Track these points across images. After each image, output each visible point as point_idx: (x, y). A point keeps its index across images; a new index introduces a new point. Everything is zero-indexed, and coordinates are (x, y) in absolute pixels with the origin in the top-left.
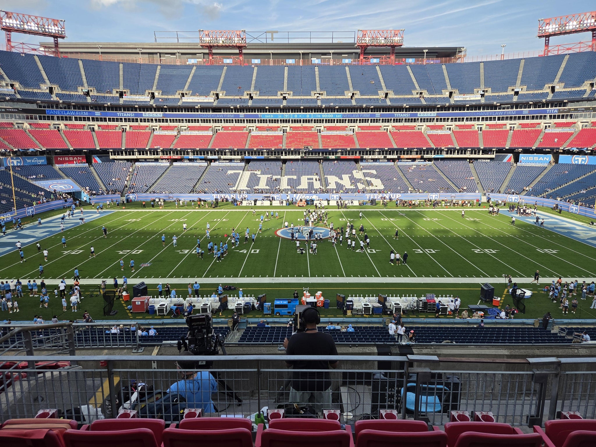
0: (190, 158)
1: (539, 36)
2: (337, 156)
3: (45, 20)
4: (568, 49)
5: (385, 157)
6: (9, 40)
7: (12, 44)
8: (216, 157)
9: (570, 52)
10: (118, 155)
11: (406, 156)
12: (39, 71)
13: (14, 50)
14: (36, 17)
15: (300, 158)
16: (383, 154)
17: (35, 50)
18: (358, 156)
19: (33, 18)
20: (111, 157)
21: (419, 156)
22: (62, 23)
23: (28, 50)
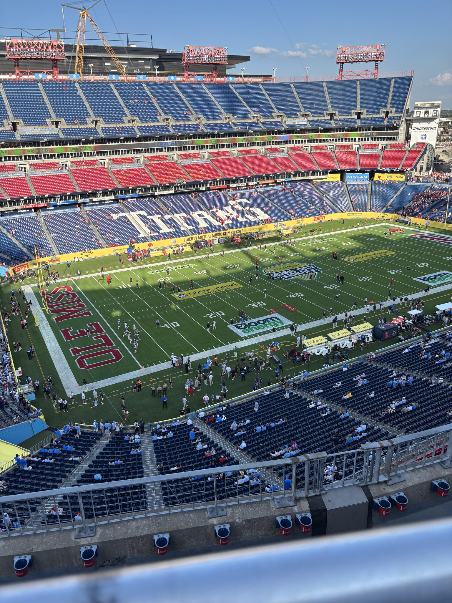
0: (58, 204)
1: (338, 63)
2: (207, 187)
4: (358, 75)
5: (247, 184)
8: (87, 200)
9: (360, 78)
11: (263, 182)
15: (173, 192)
16: (245, 182)
18: (225, 185)
21: (273, 181)
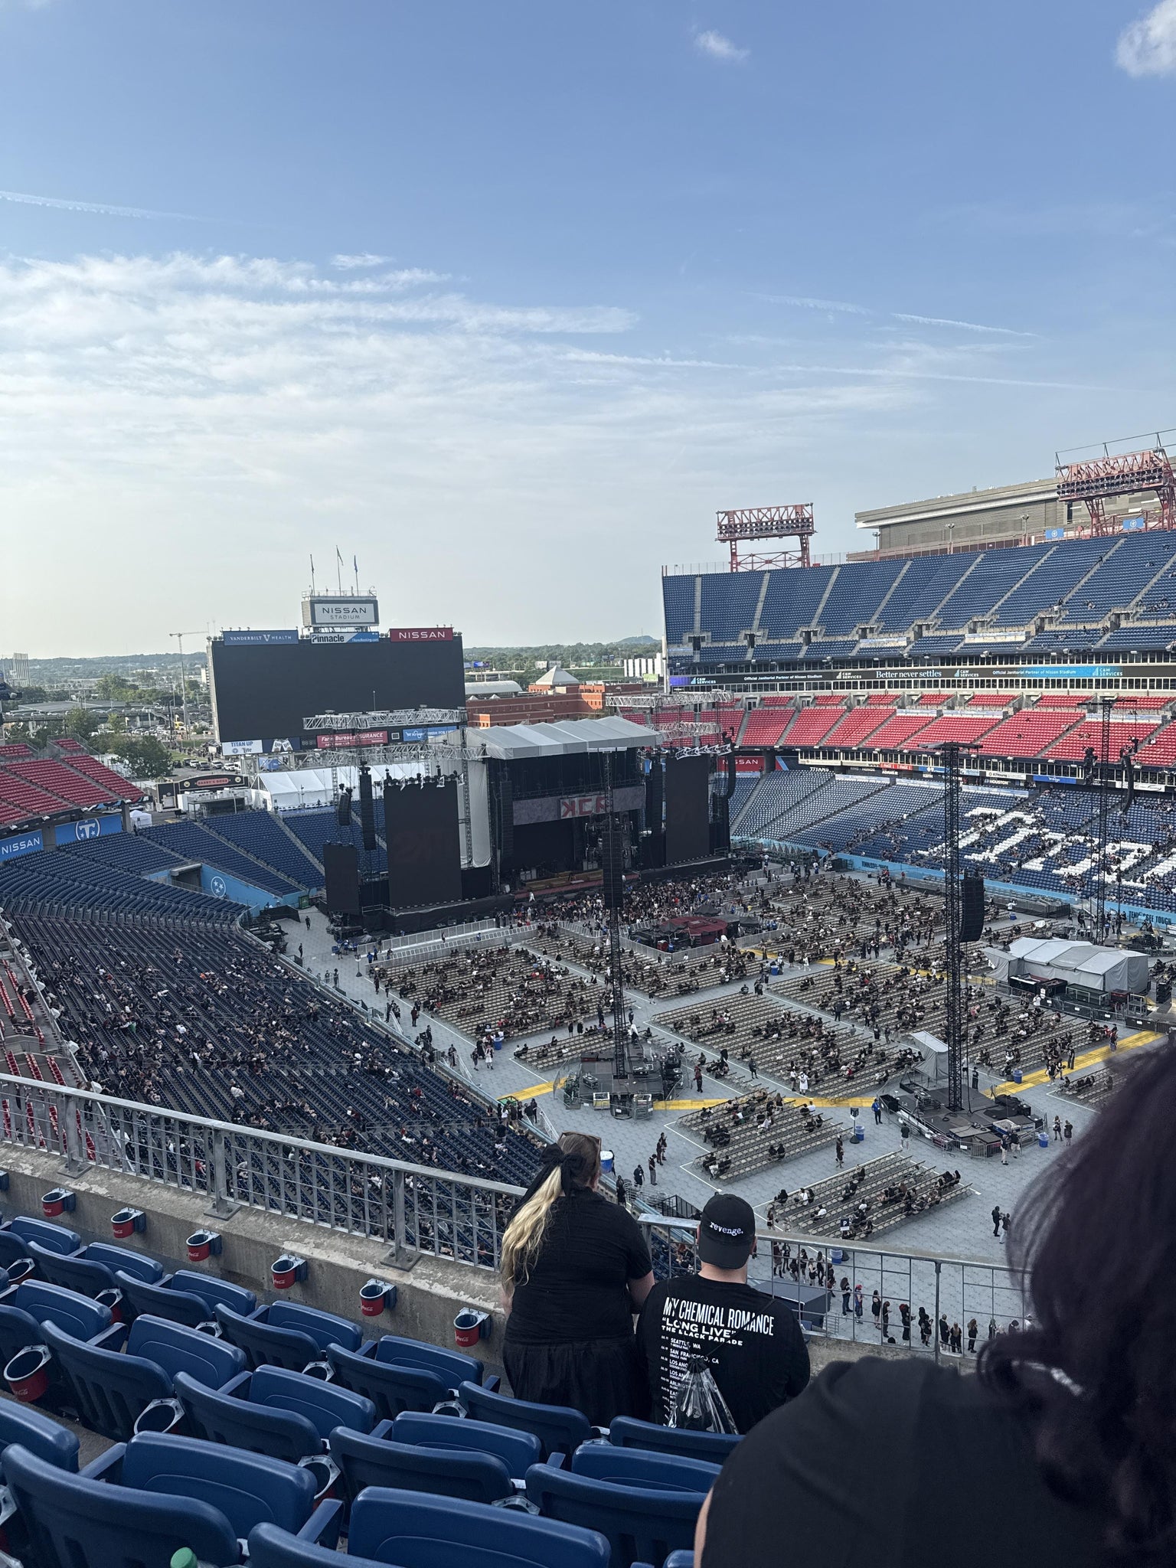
0: (929, 770)
3: (782, 510)
6: (734, 555)
7: (739, 559)
8: (976, 772)
10: (812, 757)
12: (757, 601)
13: (741, 569)
14: (769, 509)
15: (1163, 790)
17: (768, 562)
19: (764, 511)
20: (801, 761)
22: (808, 508)
23: (759, 565)
